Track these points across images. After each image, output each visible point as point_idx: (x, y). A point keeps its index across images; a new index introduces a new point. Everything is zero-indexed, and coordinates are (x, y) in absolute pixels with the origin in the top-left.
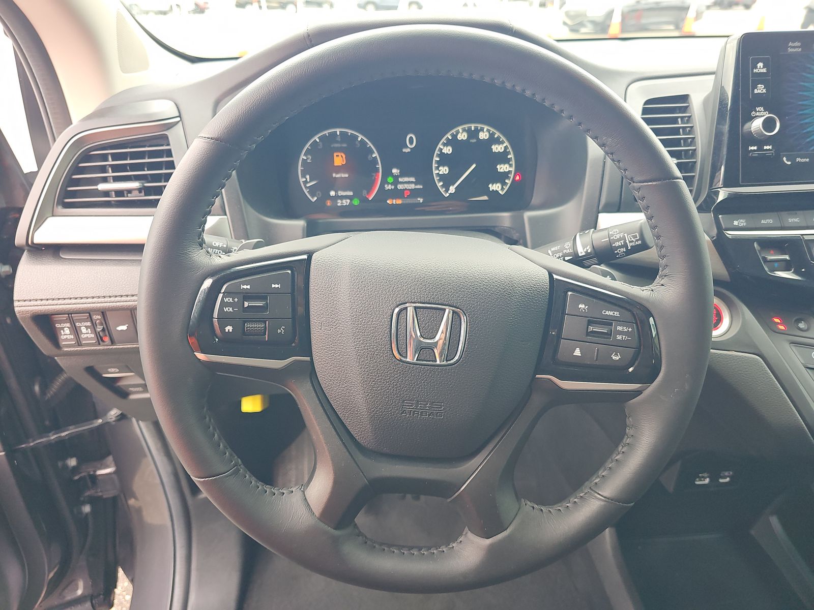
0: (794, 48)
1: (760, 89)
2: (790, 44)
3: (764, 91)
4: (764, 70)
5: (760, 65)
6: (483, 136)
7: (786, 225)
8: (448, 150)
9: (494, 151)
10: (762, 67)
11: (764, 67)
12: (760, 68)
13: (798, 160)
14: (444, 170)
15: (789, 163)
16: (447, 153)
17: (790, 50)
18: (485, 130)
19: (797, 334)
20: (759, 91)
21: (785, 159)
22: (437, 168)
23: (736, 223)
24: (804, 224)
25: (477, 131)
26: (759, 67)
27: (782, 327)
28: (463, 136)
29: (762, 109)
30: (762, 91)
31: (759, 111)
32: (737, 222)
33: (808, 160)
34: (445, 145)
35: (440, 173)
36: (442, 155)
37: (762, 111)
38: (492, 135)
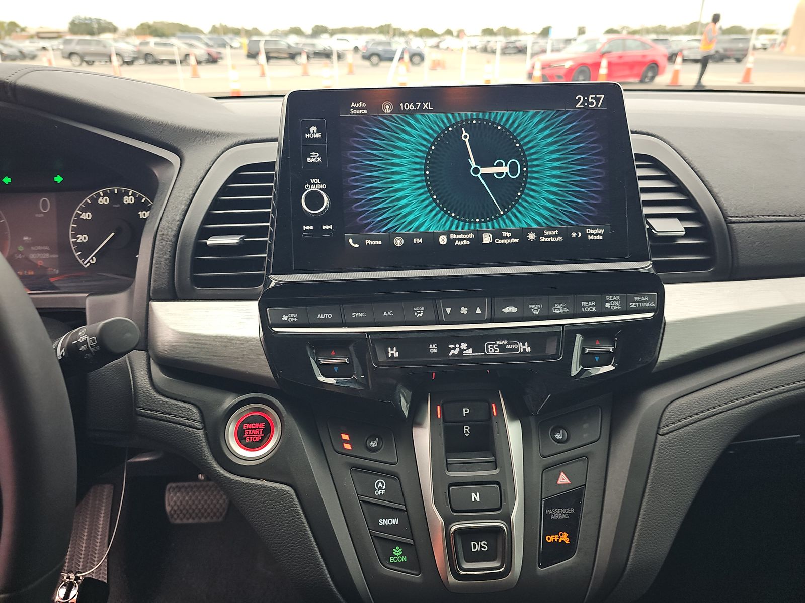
0: (358, 109)
1: (314, 158)
2: (353, 104)
3: (320, 159)
4: (319, 135)
5: (314, 129)
6: (127, 200)
7: (348, 320)
8: (87, 216)
9: (141, 217)
10: (315, 131)
11: (318, 132)
12: (314, 132)
13: (367, 242)
14: (83, 238)
15: (357, 246)
16: (86, 219)
17: (353, 111)
18: (130, 194)
19: (368, 457)
20: (314, 160)
21: (351, 241)
22: (74, 236)
23: (285, 318)
24: (370, 319)
25: (121, 195)
26: (312, 131)
27: (347, 446)
28: (104, 201)
29: (318, 181)
30: (317, 160)
31: (314, 184)
32: (287, 316)
33: (379, 242)
34: (84, 210)
35: (78, 241)
36: (79, 220)
37: (318, 184)
38: (138, 200)
